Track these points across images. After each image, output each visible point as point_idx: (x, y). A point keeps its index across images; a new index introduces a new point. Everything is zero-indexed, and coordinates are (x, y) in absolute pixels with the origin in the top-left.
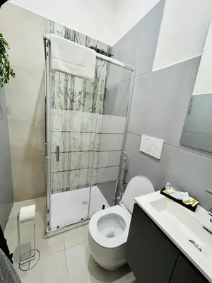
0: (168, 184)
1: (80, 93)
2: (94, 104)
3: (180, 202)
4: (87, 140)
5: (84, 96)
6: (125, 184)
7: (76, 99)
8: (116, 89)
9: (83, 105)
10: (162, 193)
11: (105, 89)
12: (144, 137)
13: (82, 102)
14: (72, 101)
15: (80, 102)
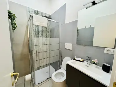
0: (75, 56)
1: (41, 31)
2: (46, 35)
3: (79, 61)
4: (45, 48)
5: (43, 32)
6: (62, 61)
7: (40, 33)
8: (54, 29)
9: (43, 35)
10: (74, 60)
11: (50, 29)
12: (66, 44)
13: (42, 34)
14: (38, 34)
15: (41, 34)
